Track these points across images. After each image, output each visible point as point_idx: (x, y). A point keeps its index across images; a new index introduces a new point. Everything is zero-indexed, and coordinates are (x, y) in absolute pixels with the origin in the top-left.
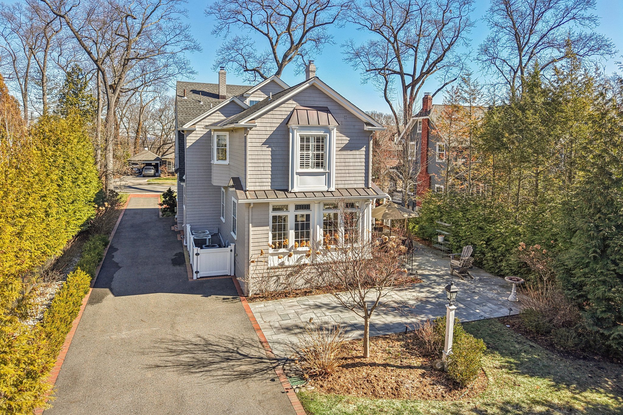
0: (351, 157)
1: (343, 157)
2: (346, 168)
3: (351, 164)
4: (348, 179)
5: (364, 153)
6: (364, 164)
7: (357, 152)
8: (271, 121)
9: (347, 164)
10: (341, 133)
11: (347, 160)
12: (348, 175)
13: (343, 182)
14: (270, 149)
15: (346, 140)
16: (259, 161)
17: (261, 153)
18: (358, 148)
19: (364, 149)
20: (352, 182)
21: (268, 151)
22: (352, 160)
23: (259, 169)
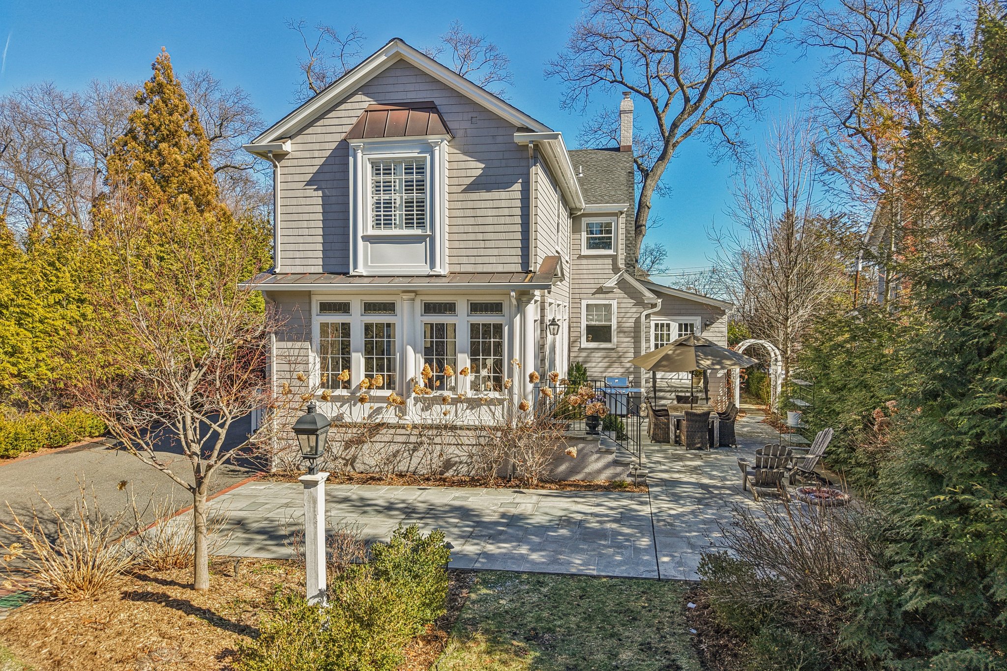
0: (489, 204)
1: (470, 205)
2: (477, 229)
3: (490, 220)
4: (482, 252)
5: (518, 195)
6: (518, 220)
7: (503, 195)
8: (320, 138)
9: (480, 221)
10: (465, 153)
11: (479, 213)
12: (482, 244)
13: (472, 260)
14: (320, 193)
15: (476, 168)
16: (301, 217)
17: (303, 201)
18: (505, 185)
19: (517, 186)
20: (493, 260)
21: (316, 197)
22: (490, 212)
23: (301, 232)
